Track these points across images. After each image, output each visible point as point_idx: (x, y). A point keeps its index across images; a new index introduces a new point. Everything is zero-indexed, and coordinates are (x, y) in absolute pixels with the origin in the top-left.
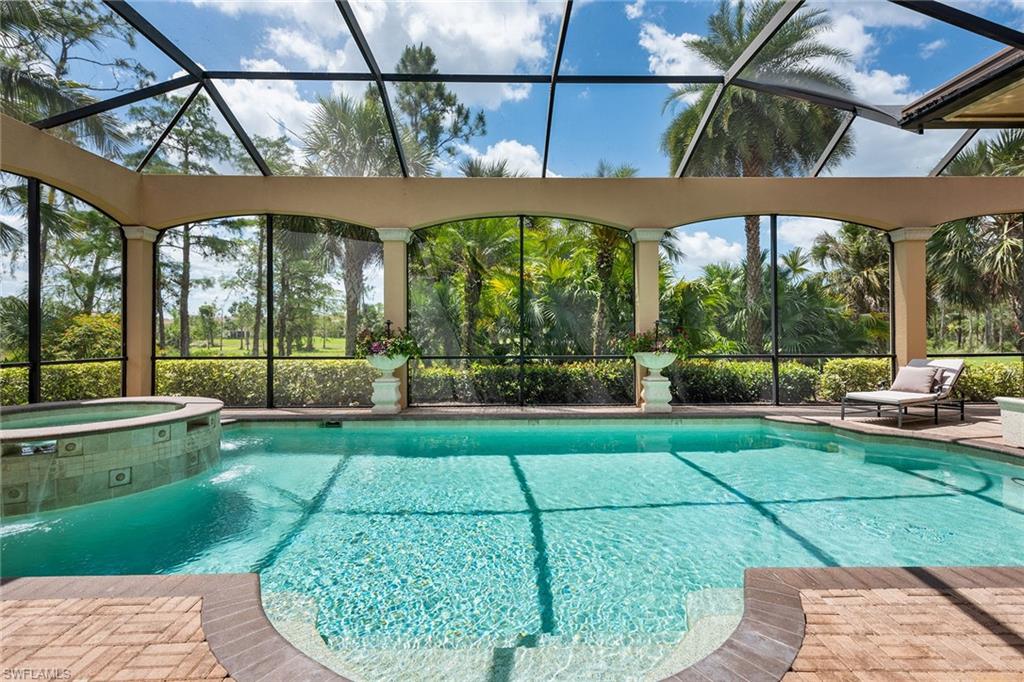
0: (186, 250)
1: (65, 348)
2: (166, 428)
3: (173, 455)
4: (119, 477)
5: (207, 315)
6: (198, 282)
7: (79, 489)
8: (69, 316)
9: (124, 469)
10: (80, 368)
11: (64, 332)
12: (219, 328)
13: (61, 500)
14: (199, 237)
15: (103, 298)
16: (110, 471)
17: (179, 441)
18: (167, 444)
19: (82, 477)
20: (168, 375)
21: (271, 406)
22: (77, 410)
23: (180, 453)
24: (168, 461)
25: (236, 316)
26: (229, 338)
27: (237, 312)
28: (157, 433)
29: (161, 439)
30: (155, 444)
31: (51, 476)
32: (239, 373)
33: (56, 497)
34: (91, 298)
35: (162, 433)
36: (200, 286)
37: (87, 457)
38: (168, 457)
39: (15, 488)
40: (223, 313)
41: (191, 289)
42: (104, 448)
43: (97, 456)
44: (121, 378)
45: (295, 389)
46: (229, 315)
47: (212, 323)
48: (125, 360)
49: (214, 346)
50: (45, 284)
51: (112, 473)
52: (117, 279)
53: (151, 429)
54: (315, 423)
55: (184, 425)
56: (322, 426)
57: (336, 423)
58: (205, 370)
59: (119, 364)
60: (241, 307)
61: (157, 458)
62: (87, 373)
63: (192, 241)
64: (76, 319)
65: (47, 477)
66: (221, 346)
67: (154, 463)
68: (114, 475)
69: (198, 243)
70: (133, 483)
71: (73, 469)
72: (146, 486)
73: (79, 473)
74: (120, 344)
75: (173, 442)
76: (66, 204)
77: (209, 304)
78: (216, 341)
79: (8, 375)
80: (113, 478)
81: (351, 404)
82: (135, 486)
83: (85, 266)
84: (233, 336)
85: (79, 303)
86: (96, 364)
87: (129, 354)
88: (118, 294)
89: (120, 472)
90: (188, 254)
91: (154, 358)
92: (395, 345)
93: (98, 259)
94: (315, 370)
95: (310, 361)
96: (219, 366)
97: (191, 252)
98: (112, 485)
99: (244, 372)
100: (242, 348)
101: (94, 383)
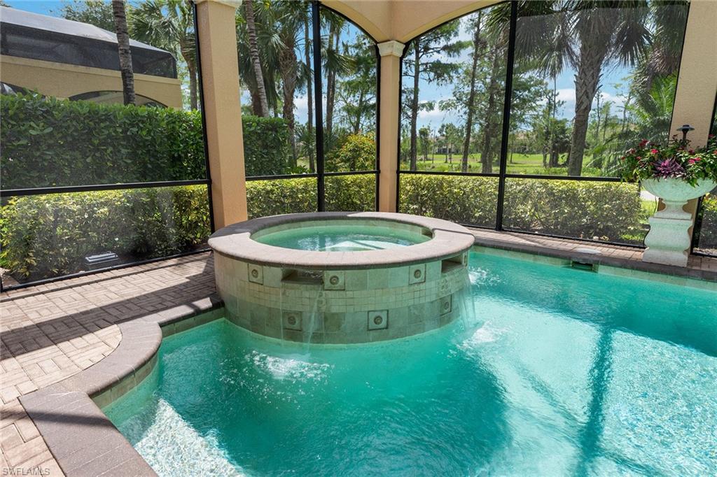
0: (416, 78)
1: (342, 161)
2: (421, 267)
3: (428, 300)
4: (378, 320)
5: (424, 135)
6: (423, 106)
7: (343, 326)
8: (345, 136)
9: (382, 311)
10: (350, 178)
11: (341, 148)
12: (432, 145)
13: (327, 334)
14: (426, 64)
15: (365, 124)
16: (369, 312)
17: (433, 284)
18: (422, 286)
19: (344, 314)
20: (408, 188)
21: (499, 228)
22: (344, 221)
23: (434, 298)
24: (422, 306)
25: (443, 135)
26: (437, 154)
27: (444, 133)
28: (413, 272)
29: (417, 280)
30: (410, 285)
31: (319, 308)
32: (468, 190)
33: (323, 332)
34: (358, 123)
35: (417, 272)
36: (425, 109)
37: (349, 294)
38: (422, 301)
39: (293, 315)
40: (434, 134)
41: (419, 112)
42: (362, 285)
43: (357, 294)
44: (375, 188)
45: (525, 210)
46: (438, 135)
47: (427, 142)
48: (378, 172)
49: (428, 160)
50: (335, 115)
51: (370, 314)
52: (373, 106)
53: (406, 268)
54: (559, 261)
55: (439, 264)
56: (567, 265)
57: (588, 264)
58: (437, 185)
59: (373, 176)
60: (447, 128)
61: (411, 303)
62: (354, 182)
63: (421, 68)
64: (349, 138)
65: (315, 308)
66: (433, 160)
67: (409, 307)
68: (372, 316)
69: (425, 70)
70: (389, 327)
71: (336, 303)
72: (401, 333)
73: (342, 310)
74: (375, 157)
75: (427, 284)
76: (345, 53)
77: (426, 127)
78: (429, 156)
79: (306, 183)
80: (372, 320)
81: (595, 238)
82: (391, 331)
83: (354, 100)
84: (439, 153)
85: (352, 129)
86: (360, 176)
87: (381, 168)
88: (374, 120)
89: (377, 314)
90: (418, 81)
91: (398, 172)
92: (704, 164)
93: (362, 95)
94: (550, 193)
95: (544, 181)
96: (449, 182)
97: (419, 79)
98: (370, 327)
99: (472, 190)
100: (446, 162)
101: (358, 191)
